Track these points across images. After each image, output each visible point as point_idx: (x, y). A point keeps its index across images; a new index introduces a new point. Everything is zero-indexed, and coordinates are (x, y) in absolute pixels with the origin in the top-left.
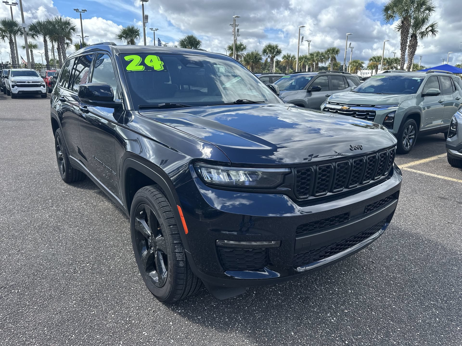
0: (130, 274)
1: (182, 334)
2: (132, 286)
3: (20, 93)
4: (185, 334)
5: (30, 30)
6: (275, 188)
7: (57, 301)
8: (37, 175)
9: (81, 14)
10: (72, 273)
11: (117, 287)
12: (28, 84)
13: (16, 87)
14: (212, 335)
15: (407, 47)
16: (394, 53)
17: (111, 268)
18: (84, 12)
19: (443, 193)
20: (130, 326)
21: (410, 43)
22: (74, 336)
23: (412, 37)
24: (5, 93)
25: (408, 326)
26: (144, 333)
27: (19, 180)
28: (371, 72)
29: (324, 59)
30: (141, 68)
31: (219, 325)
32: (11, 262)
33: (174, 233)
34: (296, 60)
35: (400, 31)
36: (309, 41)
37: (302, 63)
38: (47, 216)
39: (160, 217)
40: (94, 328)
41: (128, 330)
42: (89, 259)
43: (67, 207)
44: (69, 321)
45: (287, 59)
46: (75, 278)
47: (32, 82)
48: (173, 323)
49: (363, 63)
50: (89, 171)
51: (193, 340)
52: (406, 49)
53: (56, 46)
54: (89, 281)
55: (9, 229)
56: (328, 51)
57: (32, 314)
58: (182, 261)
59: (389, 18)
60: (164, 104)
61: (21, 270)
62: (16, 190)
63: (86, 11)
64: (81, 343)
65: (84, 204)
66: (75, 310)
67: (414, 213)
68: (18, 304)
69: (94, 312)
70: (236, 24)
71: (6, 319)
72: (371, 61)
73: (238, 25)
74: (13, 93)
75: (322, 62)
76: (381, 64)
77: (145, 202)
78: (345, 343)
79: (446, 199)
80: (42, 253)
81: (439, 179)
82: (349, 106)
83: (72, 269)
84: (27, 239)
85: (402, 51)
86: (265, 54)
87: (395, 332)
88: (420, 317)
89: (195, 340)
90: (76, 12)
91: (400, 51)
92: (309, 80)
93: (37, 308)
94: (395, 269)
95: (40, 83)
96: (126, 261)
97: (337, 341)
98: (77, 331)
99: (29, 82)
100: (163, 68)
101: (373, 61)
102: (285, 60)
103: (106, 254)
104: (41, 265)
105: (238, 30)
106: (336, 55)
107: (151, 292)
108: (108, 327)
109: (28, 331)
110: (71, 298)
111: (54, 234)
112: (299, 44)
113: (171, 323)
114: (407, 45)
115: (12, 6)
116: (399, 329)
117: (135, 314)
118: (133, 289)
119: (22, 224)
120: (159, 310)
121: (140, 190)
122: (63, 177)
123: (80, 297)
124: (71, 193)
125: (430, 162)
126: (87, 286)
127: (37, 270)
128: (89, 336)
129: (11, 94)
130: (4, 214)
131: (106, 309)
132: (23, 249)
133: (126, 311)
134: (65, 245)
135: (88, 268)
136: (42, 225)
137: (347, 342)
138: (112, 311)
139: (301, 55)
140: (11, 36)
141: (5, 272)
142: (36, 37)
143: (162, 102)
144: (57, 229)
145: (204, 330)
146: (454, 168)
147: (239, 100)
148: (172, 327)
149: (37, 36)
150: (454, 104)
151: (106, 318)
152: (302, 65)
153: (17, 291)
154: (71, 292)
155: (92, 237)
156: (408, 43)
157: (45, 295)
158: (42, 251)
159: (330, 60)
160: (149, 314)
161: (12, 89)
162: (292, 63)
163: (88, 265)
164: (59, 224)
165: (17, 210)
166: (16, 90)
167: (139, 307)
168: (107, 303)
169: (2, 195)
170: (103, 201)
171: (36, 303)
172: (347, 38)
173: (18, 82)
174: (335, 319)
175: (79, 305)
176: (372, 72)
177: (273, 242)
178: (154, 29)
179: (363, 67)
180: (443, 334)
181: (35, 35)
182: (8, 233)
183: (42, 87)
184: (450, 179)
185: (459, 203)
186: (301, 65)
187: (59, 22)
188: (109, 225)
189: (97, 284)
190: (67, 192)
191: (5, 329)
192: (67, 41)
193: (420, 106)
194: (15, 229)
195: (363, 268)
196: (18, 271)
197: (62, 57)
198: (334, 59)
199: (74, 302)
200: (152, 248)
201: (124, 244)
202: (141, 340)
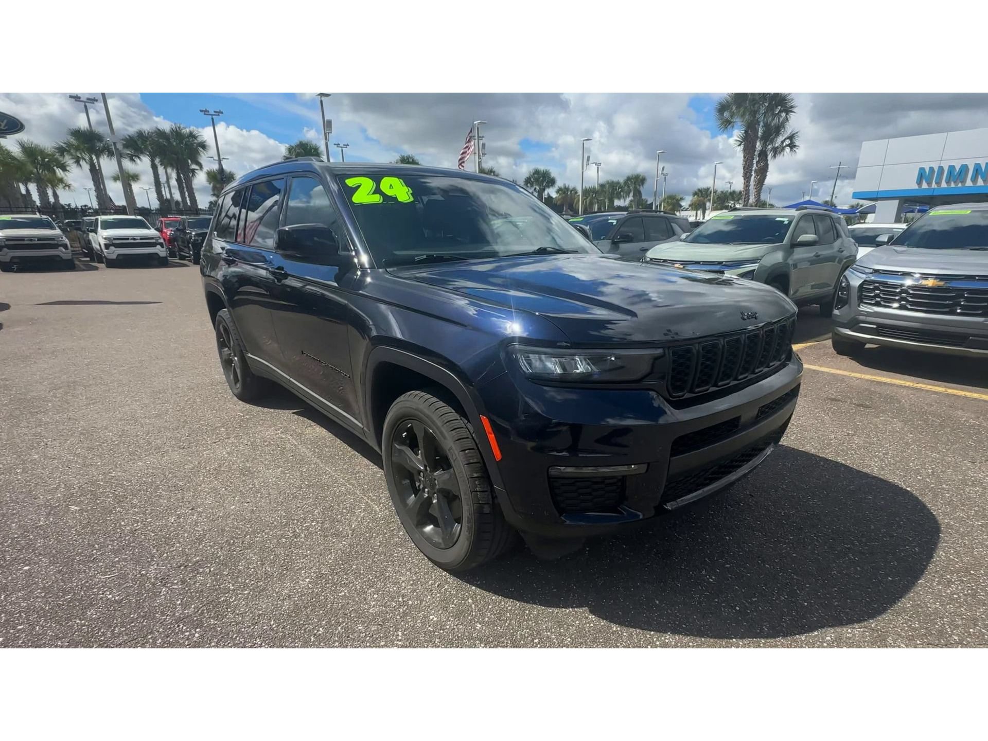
0: (386, 533)
1: (491, 614)
2: (394, 551)
3: (121, 258)
4: (495, 614)
5: (126, 146)
6: (639, 381)
7: (279, 580)
8: (188, 389)
9: (212, 119)
10: (291, 537)
11: (370, 553)
12: (132, 241)
13: (112, 248)
14: (538, 614)
15: (753, 173)
16: (730, 183)
17: (353, 526)
18: (218, 115)
19: (833, 393)
20: (407, 609)
21: (757, 166)
22: (321, 629)
23: (759, 155)
24: (92, 260)
25: (819, 579)
26: (431, 617)
27: (159, 398)
28: (695, 214)
29: (622, 193)
30: (377, 199)
31: (545, 598)
32: (184, 526)
33: (471, 461)
34: (579, 195)
35: (742, 146)
36: (598, 164)
37: (588, 200)
38: (224, 453)
39: (445, 438)
40: (350, 616)
41: (405, 614)
42: (313, 515)
43: (254, 437)
44: (306, 608)
45: (564, 193)
46: (299, 545)
47: (141, 239)
48: (472, 600)
49: (682, 199)
50: (288, 377)
51: (510, 621)
52: (752, 175)
53: (174, 175)
54: (322, 547)
55: (165, 476)
56: (629, 179)
57: (243, 603)
58: (488, 504)
59: (726, 124)
60: (425, 257)
61: (205, 538)
62: (158, 416)
63: (222, 113)
64: (336, 638)
65: (282, 433)
66: (313, 592)
67: (796, 422)
68: (216, 590)
69: (344, 592)
70: (480, 135)
71: (202, 613)
72: (696, 196)
73: (483, 137)
74: (109, 259)
75: (619, 198)
76: (710, 201)
77: (413, 416)
78: (736, 610)
79: (839, 400)
80: (232, 510)
81: (823, 372)
82: (682, 264)
83: (289, 531)
84: (201, 490)
85: (745, 179)
86: (529, 185)
87: (803, 589)
88: (834, 567)
89: (513, 622)
90: (205, 114)
91: (743, 178)
92: (614, 224)
93: (249, 593)
94: (786, 502)
95: (154, 241)
96: (374, 516)
97: (724, 607)
98: (324, 622)
99: (135, 239)
100: (412, 199)
101: (698, 196)
102: (560, 194)
103: (339, 506)
104: (237, 528)
105: (484, 145)
106: (641, 187)
107: (427, 557)
108: (372, 613)
109: (245, 628)
110: (300, 575)
111: (244, 481)
112: (583, 169)
113: (470, 601)
114: (753, 169)
115: (87, 104)
116: (808, 586)
117: (409, 591)
118: (396, 555)
119: (186, 467)
120: (447, 583)
121: (402, 398)
122: (236, 392)
123: (315, 573)
124: (254, 416)
125: (806, 348)
126: (321, 555)
127: (232, 538)
128: (346, 629)
129: (104, 260)
130: (149, 454)
131: (361, 587)
132: (199, 506)
133: (395, 588)
134: (268, 497)
135: (316, 529)
136: (220, 467)
137: (738, 608)
138: (373, 589)
139: (587, 185)
140: (91, 159)
141: (179, 543)
142: (138, 161)
143: (422, 254)
144: (246, 472)
145: (523, 607)
146: (842, 357)
147: (540, 248)
148: (473, 606)
149: (139, 158)
150: (837, 260)
151: (365, 600)
152: (588, 203)
153: (208, 570)
154: (298, 566)
155: (309, 481)
156: (755, 165)
157: (257, 573)
158: (232, 508)
159: (631, 194)
160: (431, 591)
161: (105, 251)
162: (572, 199)
163: (313, 524)
164: (248, 465)
165: (170, 447)
166: (113, 253)
167: (413, 581)
168: (361, 579)
169: (138, 425)
170: (311, 426)
171: (245, 586)
172: (659, 158)
173: (115, 239)
174: (714, 578)
175: (317, 584)
176: (697, 213)
177: (633, 466)
178: (342, 145)
179: (681, 206)
180: (870, 588)
181: (136, 156)
182: (165, 483)
183: (158, 247)
184: (839, 372)
185: (858, 405)
186: (586, 202)
187: (177, 134)
188: (332, 463)
189: (337, 551)
190: (247, 415)
191: (205, 627)
192: (194, 166)
193: (788, 261)
194: (175, 476)
195: (740, 505)
196: (200, 540)
197: (187, 193)
198: (638, 193)
199: (307, 580)
200: (426, 490)
201: (363, 489)
202: (429, 628)
